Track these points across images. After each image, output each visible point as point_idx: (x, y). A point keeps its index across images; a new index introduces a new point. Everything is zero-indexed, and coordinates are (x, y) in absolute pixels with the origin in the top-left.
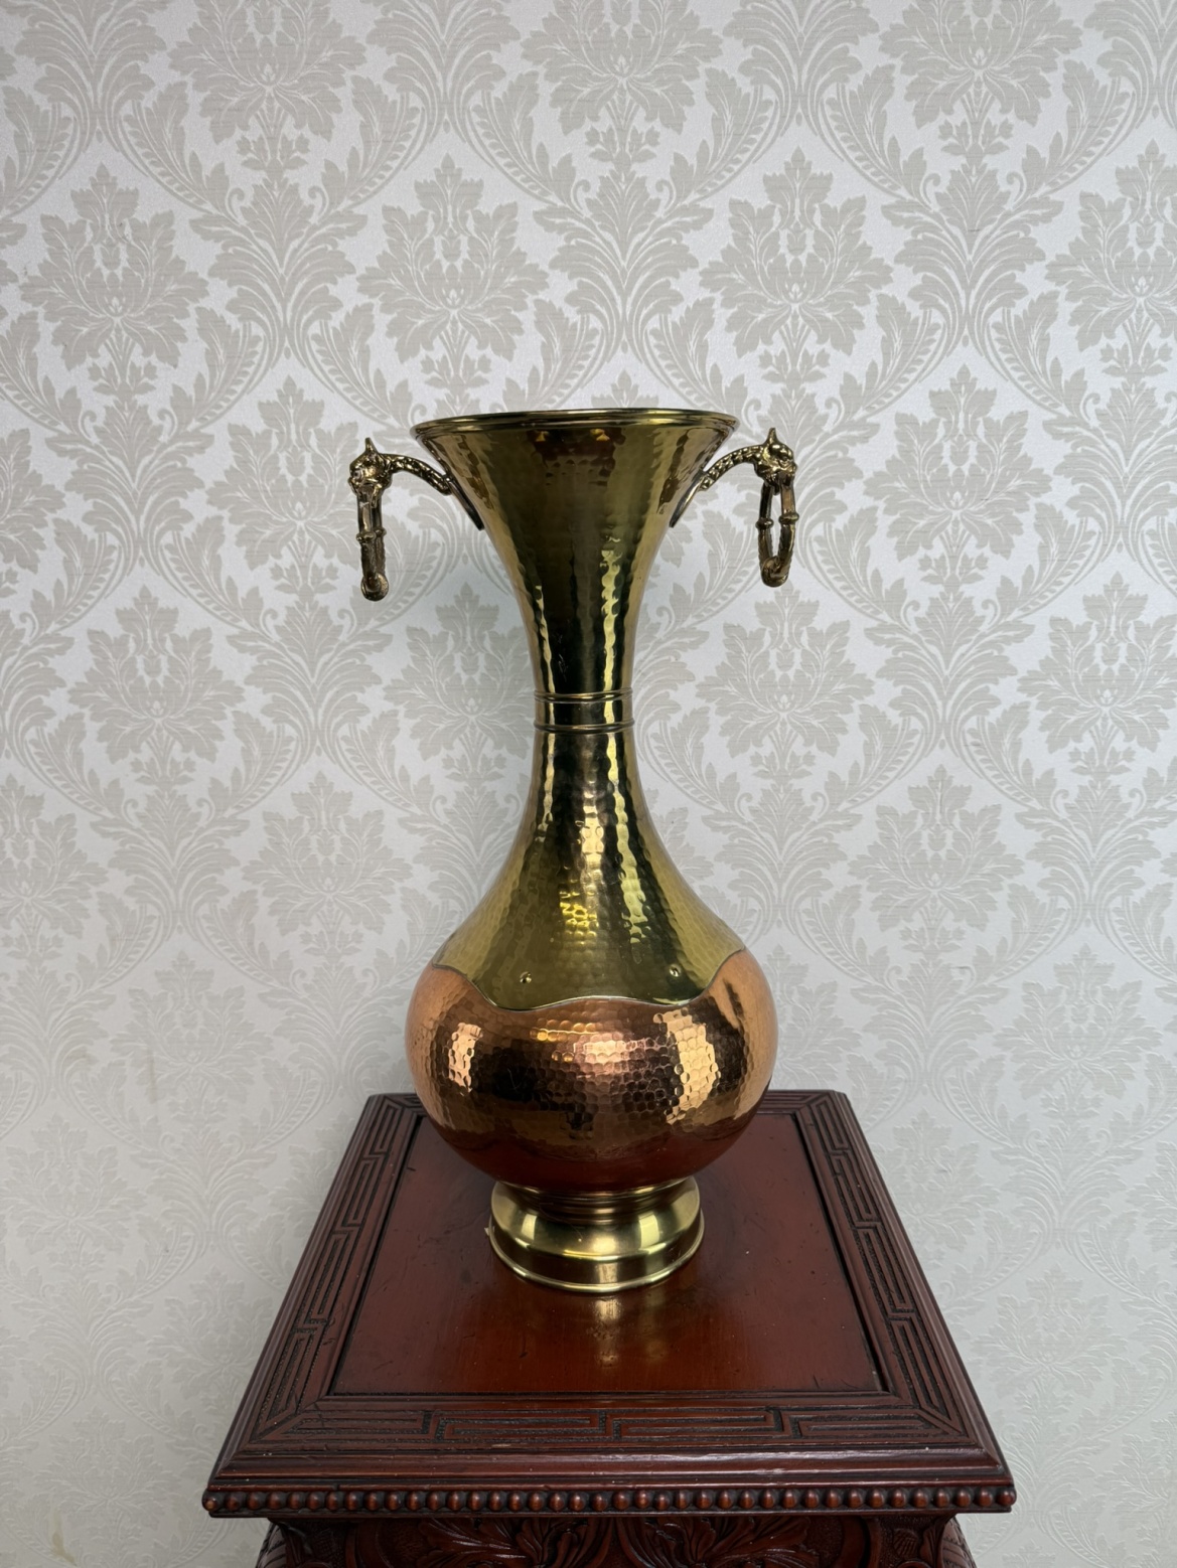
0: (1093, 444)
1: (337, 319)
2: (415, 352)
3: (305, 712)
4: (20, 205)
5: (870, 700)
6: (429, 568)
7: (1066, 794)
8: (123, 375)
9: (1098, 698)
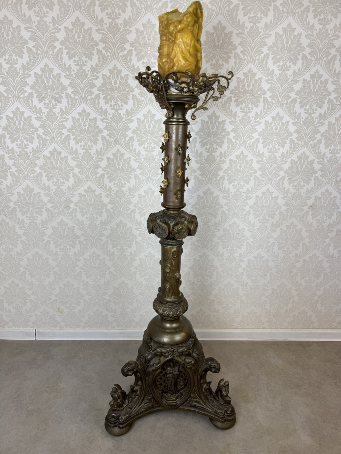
0: (275, 85)
1: (125, 52)
2: (141, 60)
3: (116, 136)
4: (60, 24)
5: (229, 137)
6: (142, 105)
7: (266, 157)
8: (81, 62)
9: (273, 137)
